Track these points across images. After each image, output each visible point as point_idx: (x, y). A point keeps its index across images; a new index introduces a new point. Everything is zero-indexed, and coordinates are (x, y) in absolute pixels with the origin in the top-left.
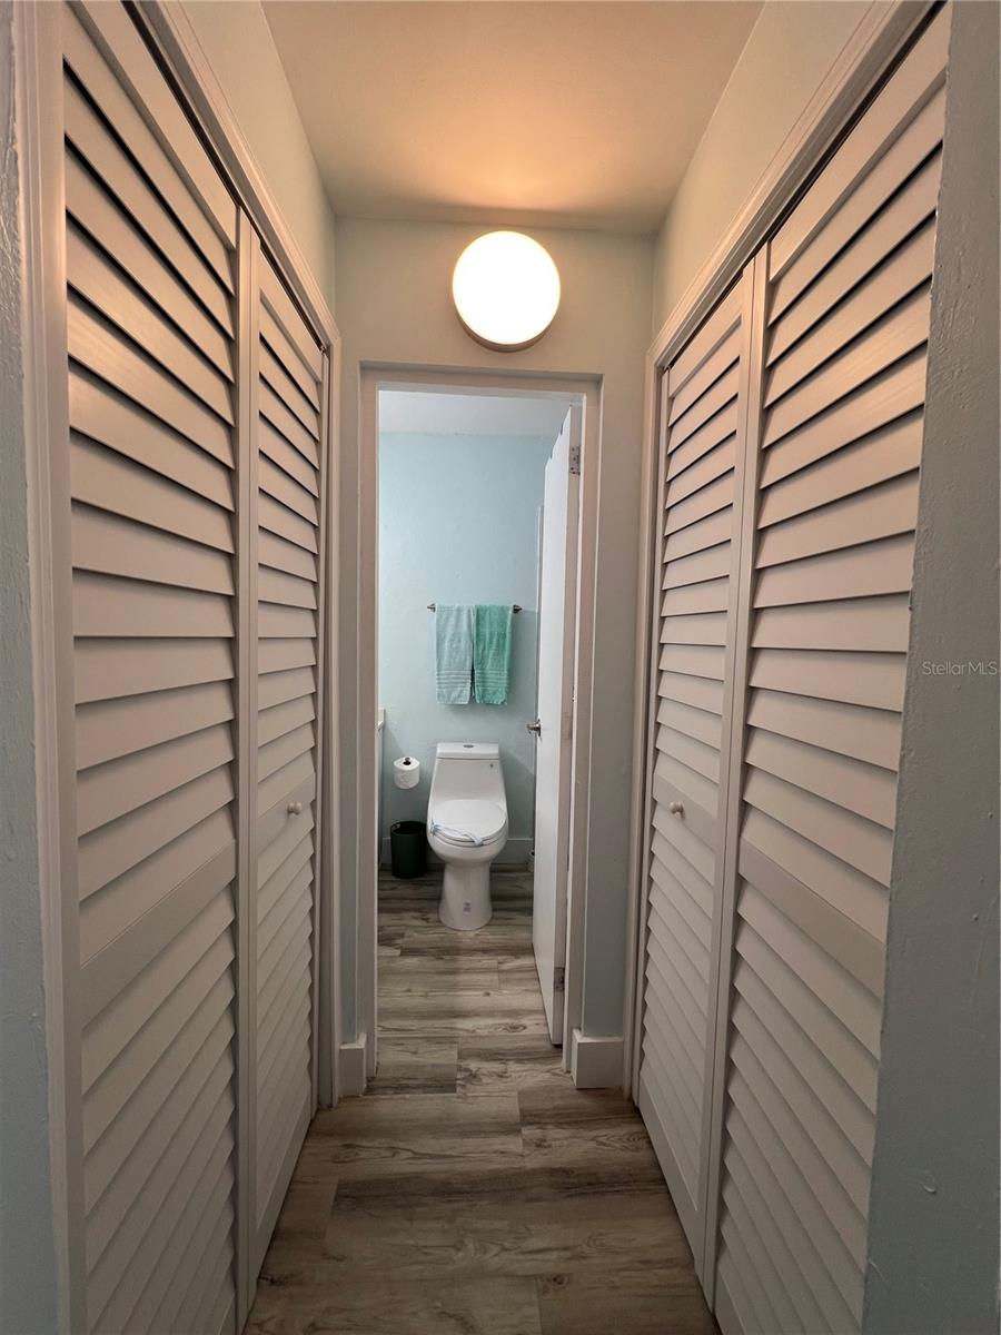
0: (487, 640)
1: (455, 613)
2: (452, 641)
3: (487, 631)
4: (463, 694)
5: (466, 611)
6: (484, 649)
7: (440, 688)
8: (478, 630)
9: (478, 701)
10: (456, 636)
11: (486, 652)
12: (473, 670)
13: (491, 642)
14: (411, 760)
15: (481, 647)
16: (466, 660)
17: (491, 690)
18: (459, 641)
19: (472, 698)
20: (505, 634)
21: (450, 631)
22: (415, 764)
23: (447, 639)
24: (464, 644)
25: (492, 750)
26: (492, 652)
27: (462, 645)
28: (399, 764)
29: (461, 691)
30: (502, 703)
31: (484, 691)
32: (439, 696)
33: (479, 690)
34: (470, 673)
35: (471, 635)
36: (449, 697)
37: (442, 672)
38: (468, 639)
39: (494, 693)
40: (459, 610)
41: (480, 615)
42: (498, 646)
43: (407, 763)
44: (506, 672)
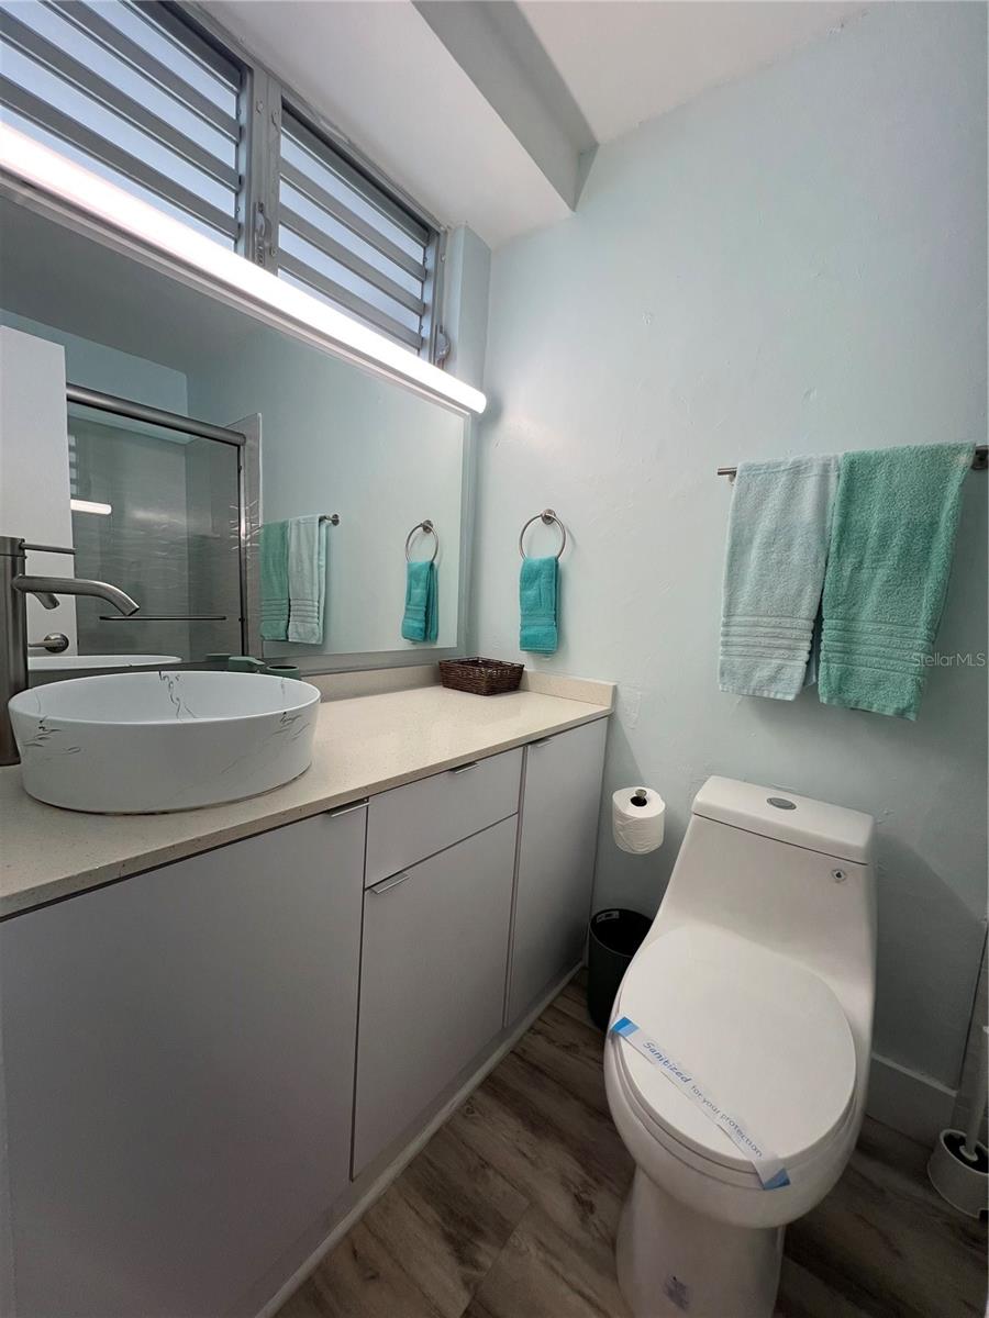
0: (872, 542)
1: (783, 479)
2: (768, 544)
3: (872, 517)
4: (787, 673)
5: (816, 470)
6: (858, 567)
7: (725, 654)
8: (845, 516)
9: (824, 700)
10: (781, 535)
11: (865, 574)
12: (818, 621)
13: (884, 541)
14: (651, 794)
15: (850, 562)
16: (800, 593)
17: (865, 673)
18: (789, 546)
19: (808, 688)
20: (934, 524)
21: (765, 524)
22: (655, 807)
23: (758, 540)
24: (802, 553)
25: (849, 832)
26: (882, 574)
27: (796, 556)
28: (622, 799)
29: (780, 668)
30: (901, 713)
31: (846, 676)
32: (722, 674)
33: (827, 671)
34: (810, 625)
35: (822, 531)
36: (747, 676)
37: (737, 619)
38: (814, 538)
39: (877, 685)
40: (797, 470)
41: (856, 476)
42: (906, 553)
43: (639, 801)
44: (922, 630)
